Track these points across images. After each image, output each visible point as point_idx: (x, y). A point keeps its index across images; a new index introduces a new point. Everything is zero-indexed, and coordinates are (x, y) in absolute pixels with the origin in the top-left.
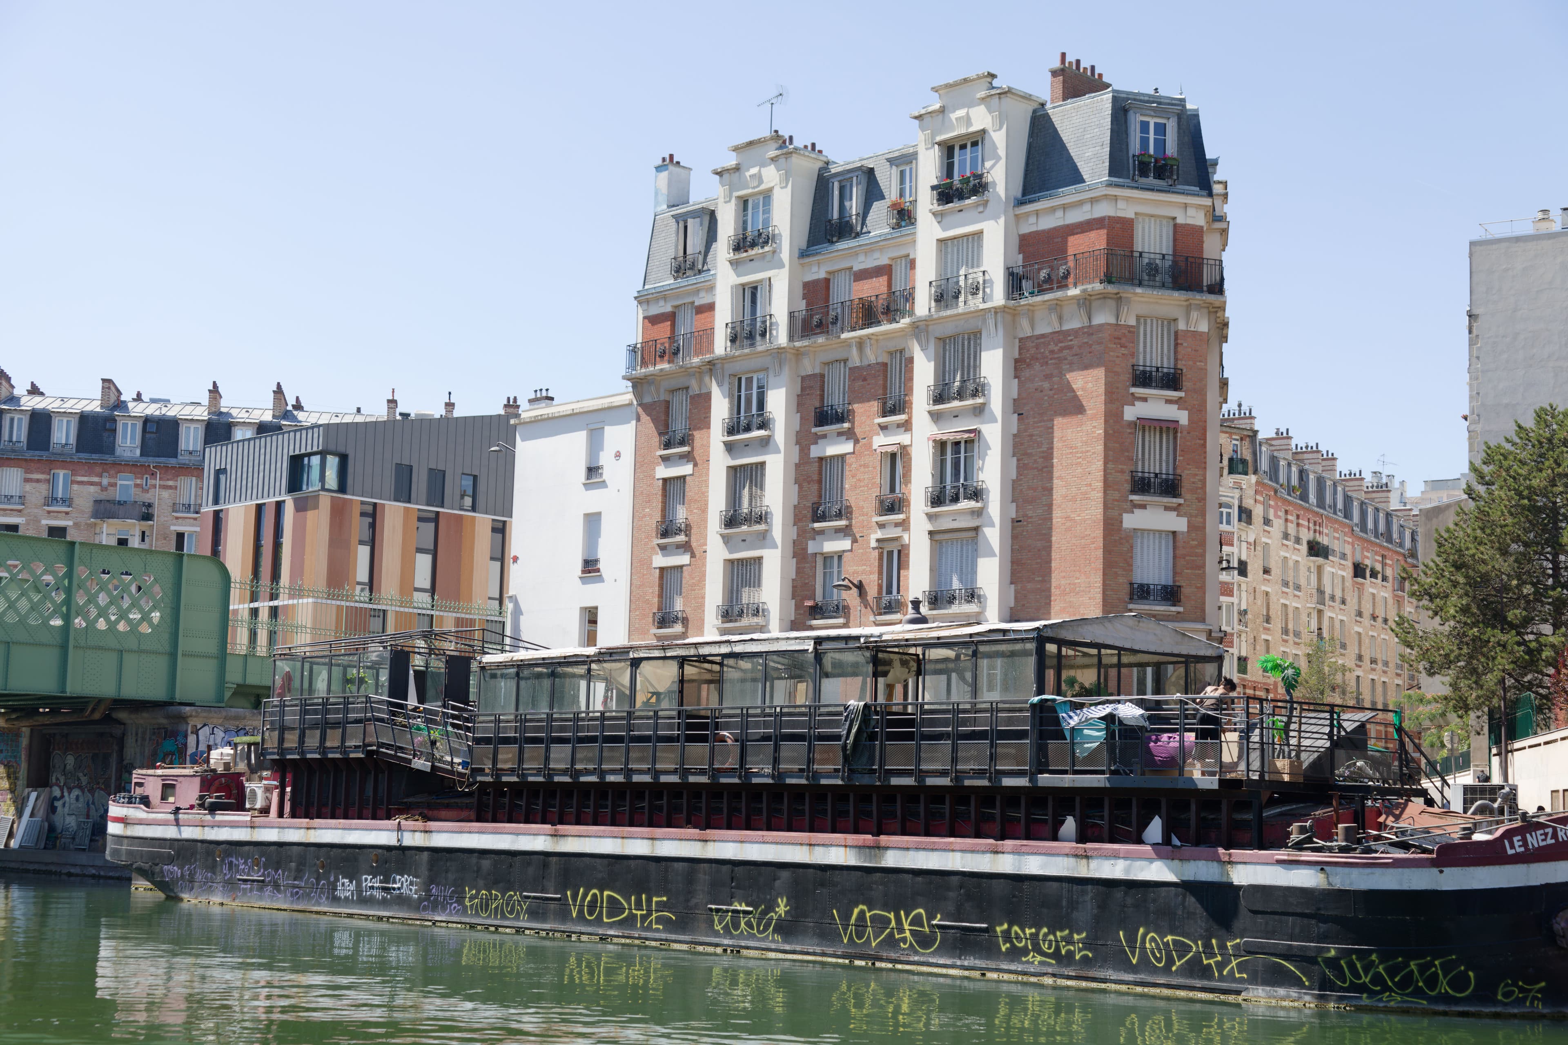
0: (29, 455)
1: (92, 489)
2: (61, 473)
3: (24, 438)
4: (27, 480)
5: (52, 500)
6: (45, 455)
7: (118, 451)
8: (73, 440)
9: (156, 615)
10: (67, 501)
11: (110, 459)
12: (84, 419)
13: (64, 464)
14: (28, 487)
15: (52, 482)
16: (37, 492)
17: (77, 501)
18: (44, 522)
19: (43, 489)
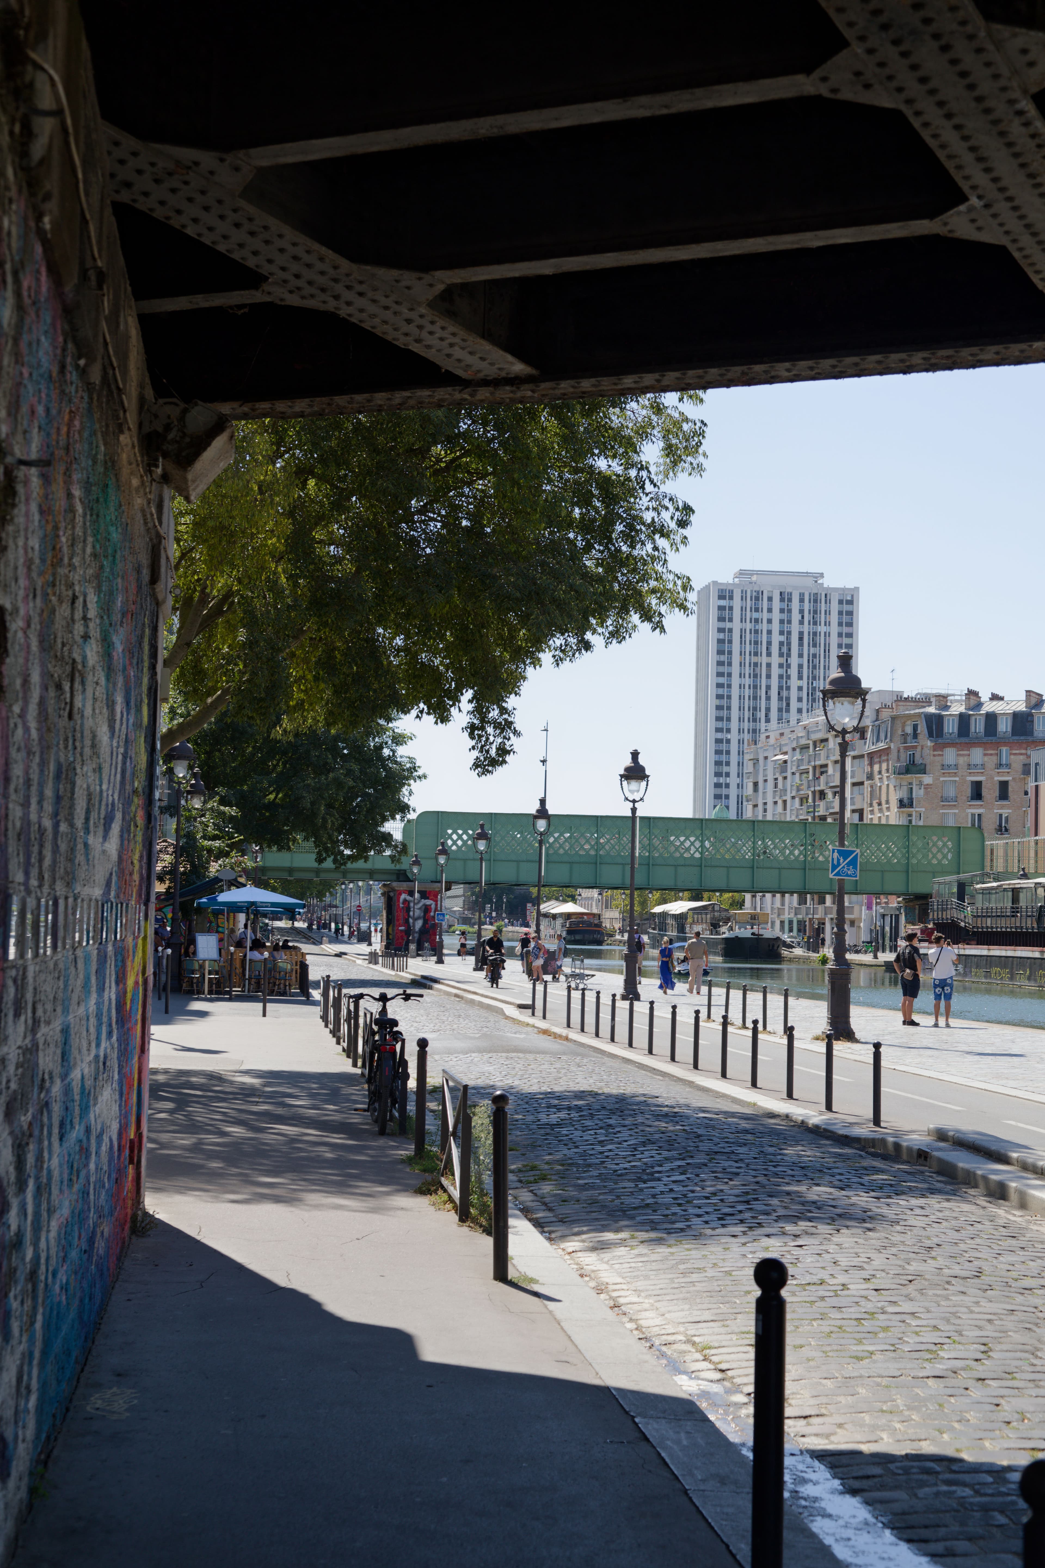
0: (985, 740)
1: (1022, 757)
2: (1004, 749)
3: (982, 730)
4: (985, 755)
5: (1000, 765)
6: (994, 739)
7: (1036, 734)
8: (1009, 729)
9: (950, 856)
10: (1008, 766)
11: (1030, 739)
12: (1016, 715)
13: (1005, 744)
14: (986, 758)
15: (1000, 755)
16: (991, 761)
17: (1014, 765)
18: (996, 779)
19: (994, 759)
